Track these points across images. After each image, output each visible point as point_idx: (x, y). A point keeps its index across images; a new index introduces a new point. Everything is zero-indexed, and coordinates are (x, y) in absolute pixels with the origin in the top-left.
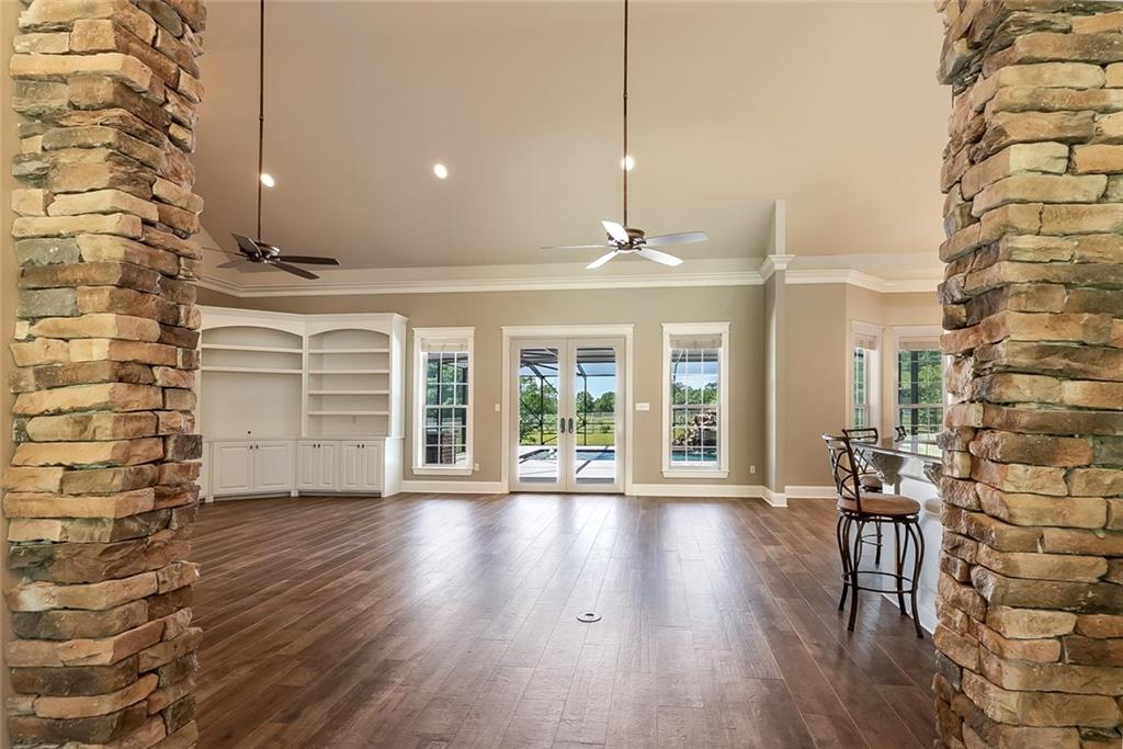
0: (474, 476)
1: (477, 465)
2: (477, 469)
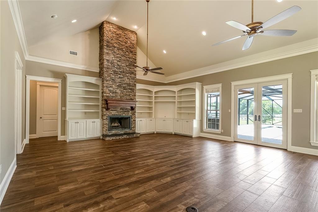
0: (222, 134)
1: (223, 130)
2: (223, 131)
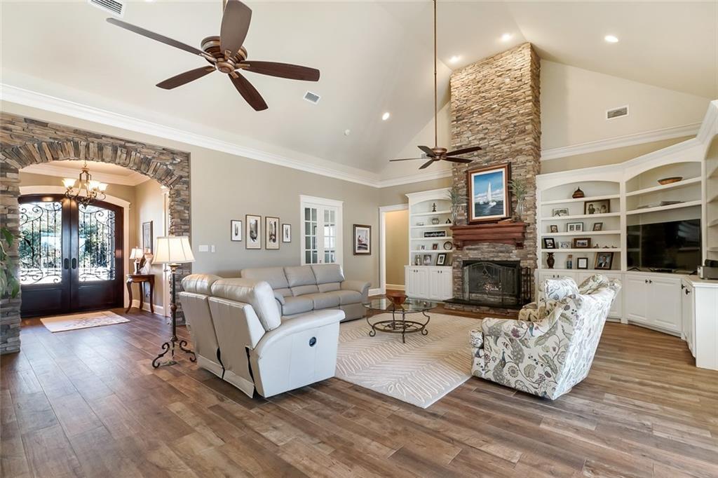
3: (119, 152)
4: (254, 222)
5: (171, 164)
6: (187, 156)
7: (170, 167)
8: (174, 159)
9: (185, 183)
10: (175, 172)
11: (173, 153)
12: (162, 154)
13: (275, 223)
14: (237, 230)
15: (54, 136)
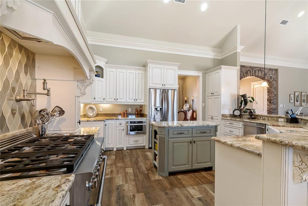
3: (259, 72)
4: (297, 95)
5: (272, 74)
6: (276, 70)
7: (271, 75)
8: (272, 72)
9: (275, 80)
10: (272, 77)
11: (272, 70)
12: (269, 71)
13: (305, 94)
14: (292, 98)
15: (246, 70)
